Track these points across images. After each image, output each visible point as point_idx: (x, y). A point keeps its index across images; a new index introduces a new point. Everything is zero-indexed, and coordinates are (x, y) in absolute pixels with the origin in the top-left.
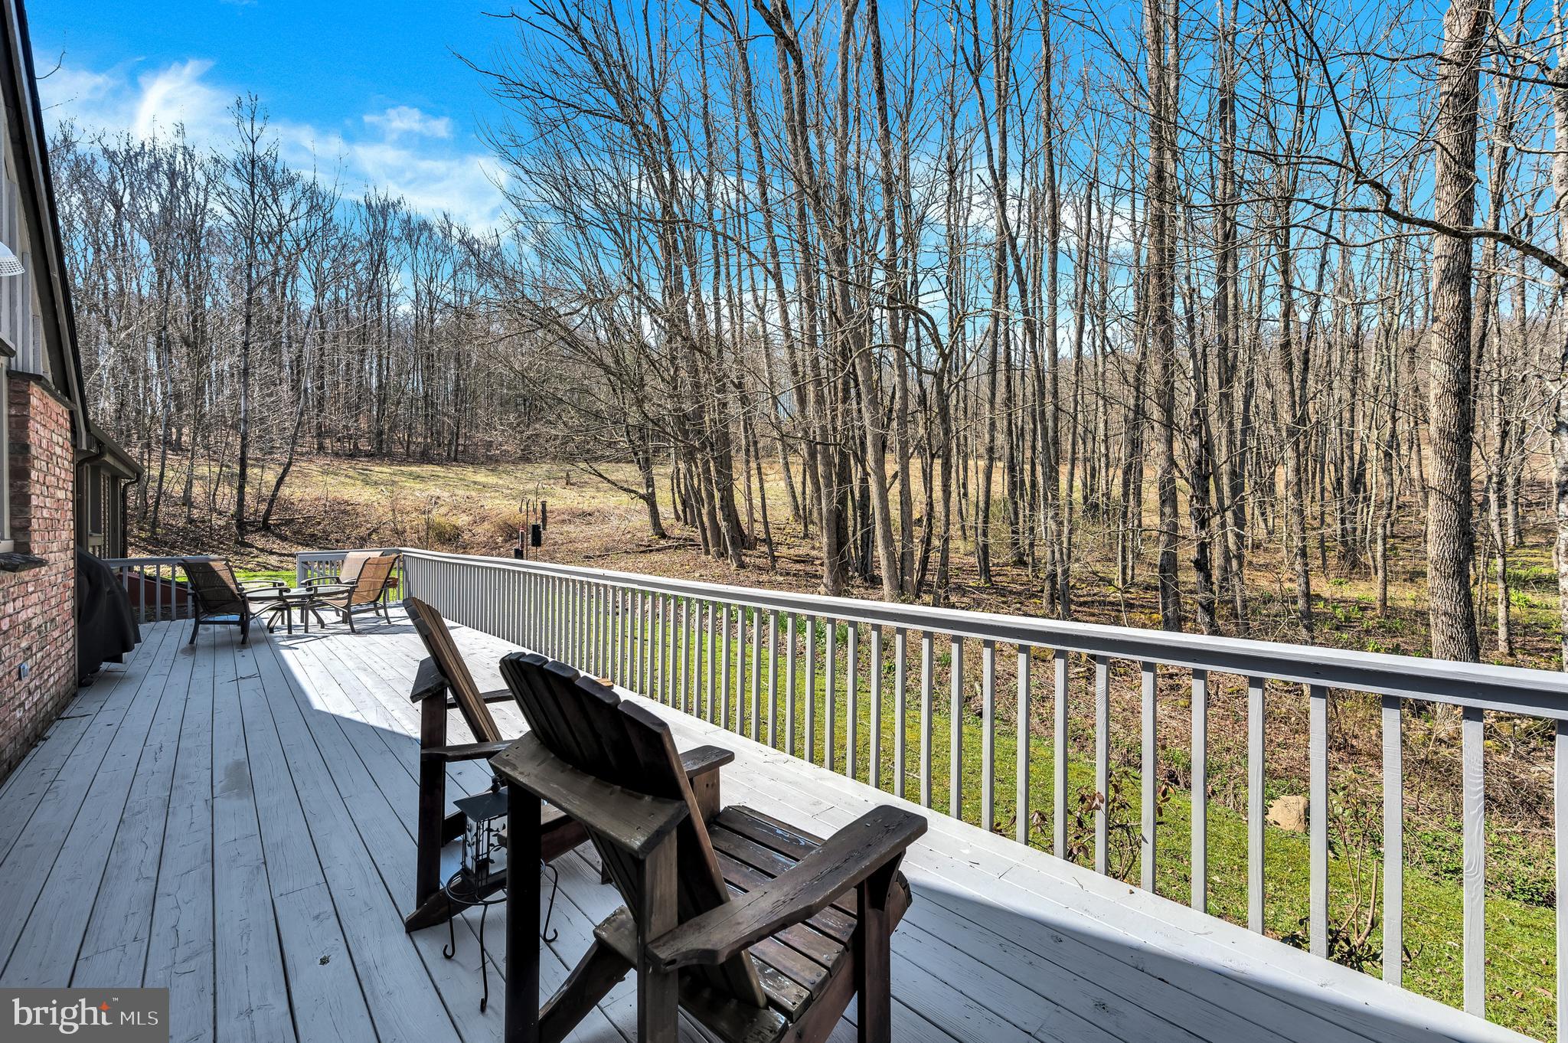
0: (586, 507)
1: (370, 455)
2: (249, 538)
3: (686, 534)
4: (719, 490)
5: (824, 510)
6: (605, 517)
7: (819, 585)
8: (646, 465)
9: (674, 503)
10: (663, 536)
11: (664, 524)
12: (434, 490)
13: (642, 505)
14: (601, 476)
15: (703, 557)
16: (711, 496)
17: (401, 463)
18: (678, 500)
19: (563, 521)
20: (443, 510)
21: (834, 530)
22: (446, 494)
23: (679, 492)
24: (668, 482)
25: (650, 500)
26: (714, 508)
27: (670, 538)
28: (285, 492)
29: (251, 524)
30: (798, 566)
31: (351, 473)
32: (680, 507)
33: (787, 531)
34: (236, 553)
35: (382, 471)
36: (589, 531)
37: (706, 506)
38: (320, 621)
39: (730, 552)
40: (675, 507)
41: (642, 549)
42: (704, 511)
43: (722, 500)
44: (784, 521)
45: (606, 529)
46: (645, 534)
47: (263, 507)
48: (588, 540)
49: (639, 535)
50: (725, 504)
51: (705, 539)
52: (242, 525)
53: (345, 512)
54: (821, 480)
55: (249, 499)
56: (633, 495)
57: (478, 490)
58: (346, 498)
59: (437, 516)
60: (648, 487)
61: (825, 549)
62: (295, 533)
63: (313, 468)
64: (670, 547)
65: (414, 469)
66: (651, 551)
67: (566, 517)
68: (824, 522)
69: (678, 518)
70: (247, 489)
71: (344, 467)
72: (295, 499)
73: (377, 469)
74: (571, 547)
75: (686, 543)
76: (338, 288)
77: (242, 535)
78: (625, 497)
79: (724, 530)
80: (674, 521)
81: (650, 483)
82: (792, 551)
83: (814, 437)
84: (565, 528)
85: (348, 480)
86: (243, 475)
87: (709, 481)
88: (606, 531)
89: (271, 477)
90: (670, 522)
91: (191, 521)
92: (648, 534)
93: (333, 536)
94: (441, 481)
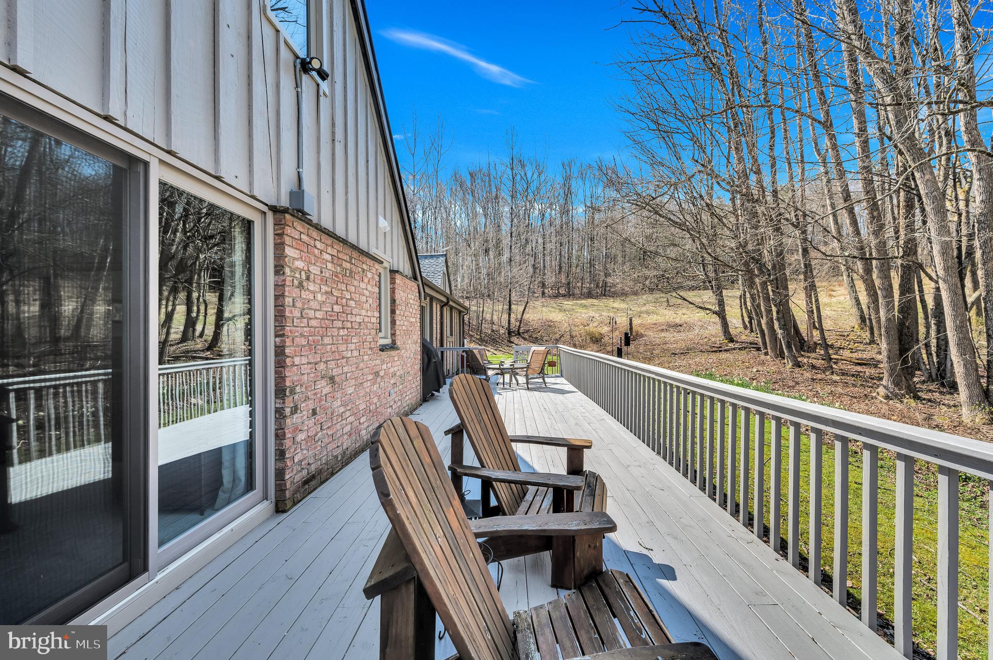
0: (678, 321)
1: (564, 296)
2: (513, 339)
3: (751, 339)
4: (775, 305)
5: (883, 319)
6: (690, 327)
7: (878, 386)
8: (719, 291)
9: (742, 316)
10: (731, 340)
11: (733, 331)
12: (592, 313)
13: (716, 319)
14: (685, 299)
15: (763, 357)
16: (769, 311)
17: (577, 299)
18: (745, 315)
19: (662, 330)
20: (596, 324)
21: (896, 336)
22: (597, 315)
23: (746, 308)
24: (738, 301)
25: (721, 314)
26: (772, 319)
27: (737, 342)
28: (526, 316)
29: (514, 332)
30: (859, 368)
31: (554, 305)
32: (747, 320)
33: (851, 337)
34: (507, 346)
35: (568, 303)
36: (679, 336)
37: (764, 317)
38: (517, 381)
39: (786, 354)
40: (743, 320)
41: (714, 349)
42: (763, 322)
43: (778, 313)
44: (849, 329)
45: (691, 335)
46: (718, 339)
47: (518, 324)
48: (676, 342)
49: (713, 339)
50: (780, 316)
51: (765, 343)
52: (510, 333)
53: (549, 326)
54: (879, 292)
55: (513, 320)
56: (708, 312)
57: (615, 312)
58: (551, 319)
59: (592, 328)
60: (720, 305)
61: (885, 353)
62: (530, 337)
63: (538, 303)
64: (734, 349)
65: (583, 301)
66: (721, 351)
67: (664, 327)
68: (883, 330)
69: (745, 327)
70: (512, 315)
71: (552, 302)
72: (531, 318)
73: (566, 303)
74: (665, 347)
75: (748, 346)
76: (551, 210)
77: (509, 337)
78: (702, 313)
79: (780, 336)
80: (742, 330)
81: (721, 303)
82: (855, 355)
83: (871, 254)
84: (663, 334)
85: (553, 310)
86: (510, 309)
87: (767, 299)
88: (690, 336)
89: (521, 309)
90: (739, 330)
91: (493, 331)
92: (720, 338)
93: (545, 338)
94: (595, 308)
